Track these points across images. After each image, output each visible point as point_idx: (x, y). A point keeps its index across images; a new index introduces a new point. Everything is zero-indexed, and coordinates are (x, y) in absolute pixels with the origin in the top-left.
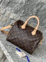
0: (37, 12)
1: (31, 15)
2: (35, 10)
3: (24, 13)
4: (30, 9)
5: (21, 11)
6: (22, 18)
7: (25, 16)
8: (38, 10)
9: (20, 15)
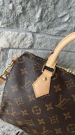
1: (66, 19)
3: (41, 19)
5: (30, 13)
6: (38, 36)
7: (48, 28)
9: (30, 28)
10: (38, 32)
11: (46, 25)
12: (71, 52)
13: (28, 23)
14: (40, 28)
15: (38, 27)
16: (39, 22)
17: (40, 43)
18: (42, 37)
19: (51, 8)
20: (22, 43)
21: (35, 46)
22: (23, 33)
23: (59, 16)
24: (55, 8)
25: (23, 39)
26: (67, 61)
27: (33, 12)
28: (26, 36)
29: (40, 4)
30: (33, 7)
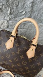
0: (32, 7)
1: (24, 13)
2: (28, 3)
3: (11, 13)
4: (20, 3)
5: (5, 11)
6: (10, 22)
7: (15, 18)
8: (33, 3)
9: (6, 18)
10: (10, 20)
11: (14, 16)
12: (29, 29)
13: (4, 16)
14: (11, 18)
15: (10, 17)
16: (10, 15)
17: (12, 25)
18: (12, 22)
19: (15, 8)
20: (2, 26)
21: (10, 27)
22: (3, 21)
23: (20, 12)
24: (17, 8)
25: (3, 23)
26: (28, 34)
27: (6, 10)
28: (4, 22)
29: (9, 7)
30: (6, 8)
